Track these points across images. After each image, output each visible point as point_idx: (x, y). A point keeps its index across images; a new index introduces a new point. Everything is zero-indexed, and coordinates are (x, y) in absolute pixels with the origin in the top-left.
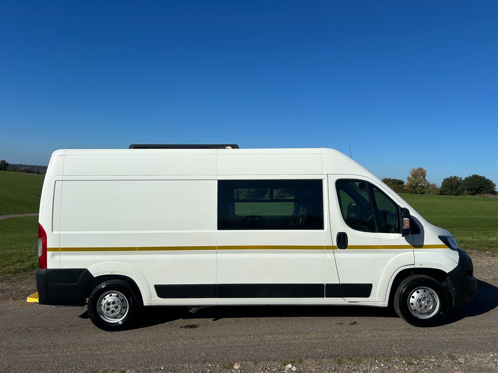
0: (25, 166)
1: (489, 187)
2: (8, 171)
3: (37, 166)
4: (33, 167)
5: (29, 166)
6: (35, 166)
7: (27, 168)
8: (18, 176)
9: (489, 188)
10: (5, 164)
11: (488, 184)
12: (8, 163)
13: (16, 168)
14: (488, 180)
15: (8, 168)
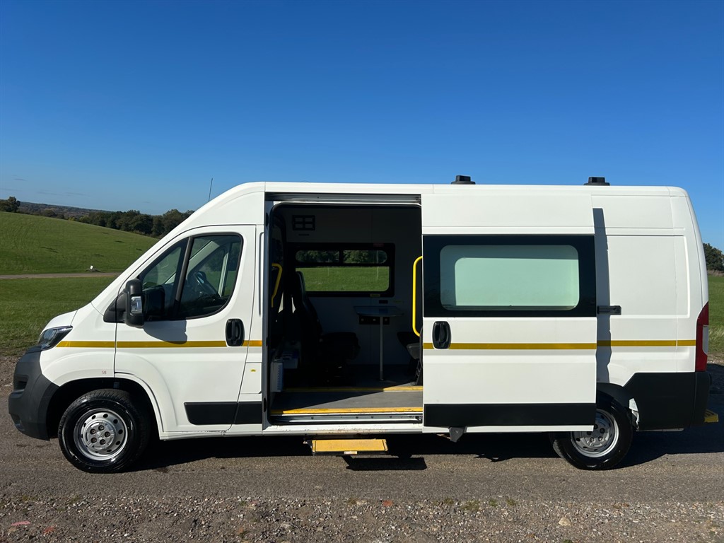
0: (49, 206)
1: (715, 259)
2: (19, 212)
3: (67, 208)
4: (61, 208)
5: (56, 207)
6: (64, 207)
7: (52, 209)
8: (29, 220)
9: (717, 261)
10: (15, 203)
11: (714, 255)
12: (19, 202)
13: (36, 209)
14: (715, 249)
15: (20, 208)
